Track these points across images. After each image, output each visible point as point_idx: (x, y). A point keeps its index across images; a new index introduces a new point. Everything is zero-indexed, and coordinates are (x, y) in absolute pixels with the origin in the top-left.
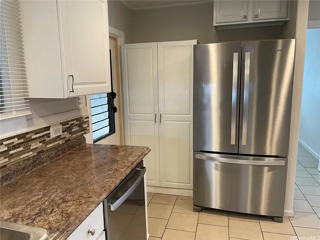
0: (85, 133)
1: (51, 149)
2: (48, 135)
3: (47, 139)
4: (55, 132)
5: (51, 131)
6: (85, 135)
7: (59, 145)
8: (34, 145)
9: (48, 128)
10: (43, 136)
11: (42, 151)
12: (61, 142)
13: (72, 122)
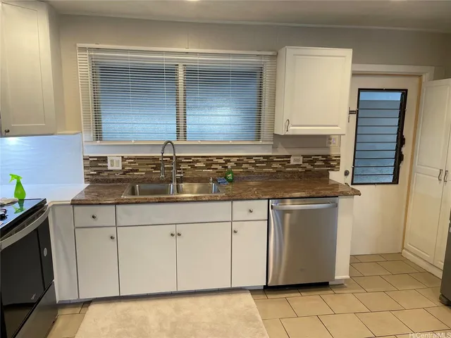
0: (333, 170)
1: (289, 172)
2: (289, 162)
3: (287, 164)
4: (295, 160)
5: (292, 159)
6: (330, 172)
7: (298, 172)
8: (274, 165)
9: (289, 157)
10: (283, 161)
11: (281, 171)
12: (300, 170)
13: (316, 157)
